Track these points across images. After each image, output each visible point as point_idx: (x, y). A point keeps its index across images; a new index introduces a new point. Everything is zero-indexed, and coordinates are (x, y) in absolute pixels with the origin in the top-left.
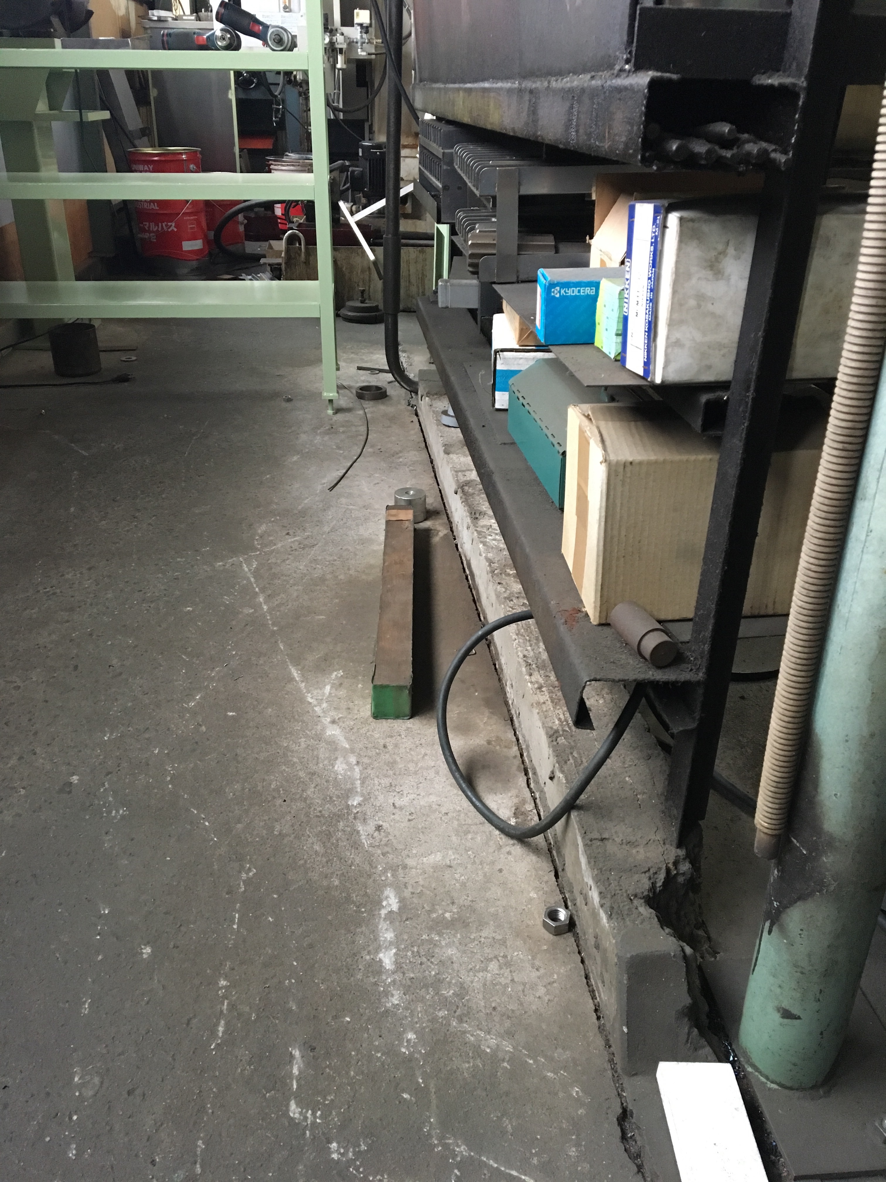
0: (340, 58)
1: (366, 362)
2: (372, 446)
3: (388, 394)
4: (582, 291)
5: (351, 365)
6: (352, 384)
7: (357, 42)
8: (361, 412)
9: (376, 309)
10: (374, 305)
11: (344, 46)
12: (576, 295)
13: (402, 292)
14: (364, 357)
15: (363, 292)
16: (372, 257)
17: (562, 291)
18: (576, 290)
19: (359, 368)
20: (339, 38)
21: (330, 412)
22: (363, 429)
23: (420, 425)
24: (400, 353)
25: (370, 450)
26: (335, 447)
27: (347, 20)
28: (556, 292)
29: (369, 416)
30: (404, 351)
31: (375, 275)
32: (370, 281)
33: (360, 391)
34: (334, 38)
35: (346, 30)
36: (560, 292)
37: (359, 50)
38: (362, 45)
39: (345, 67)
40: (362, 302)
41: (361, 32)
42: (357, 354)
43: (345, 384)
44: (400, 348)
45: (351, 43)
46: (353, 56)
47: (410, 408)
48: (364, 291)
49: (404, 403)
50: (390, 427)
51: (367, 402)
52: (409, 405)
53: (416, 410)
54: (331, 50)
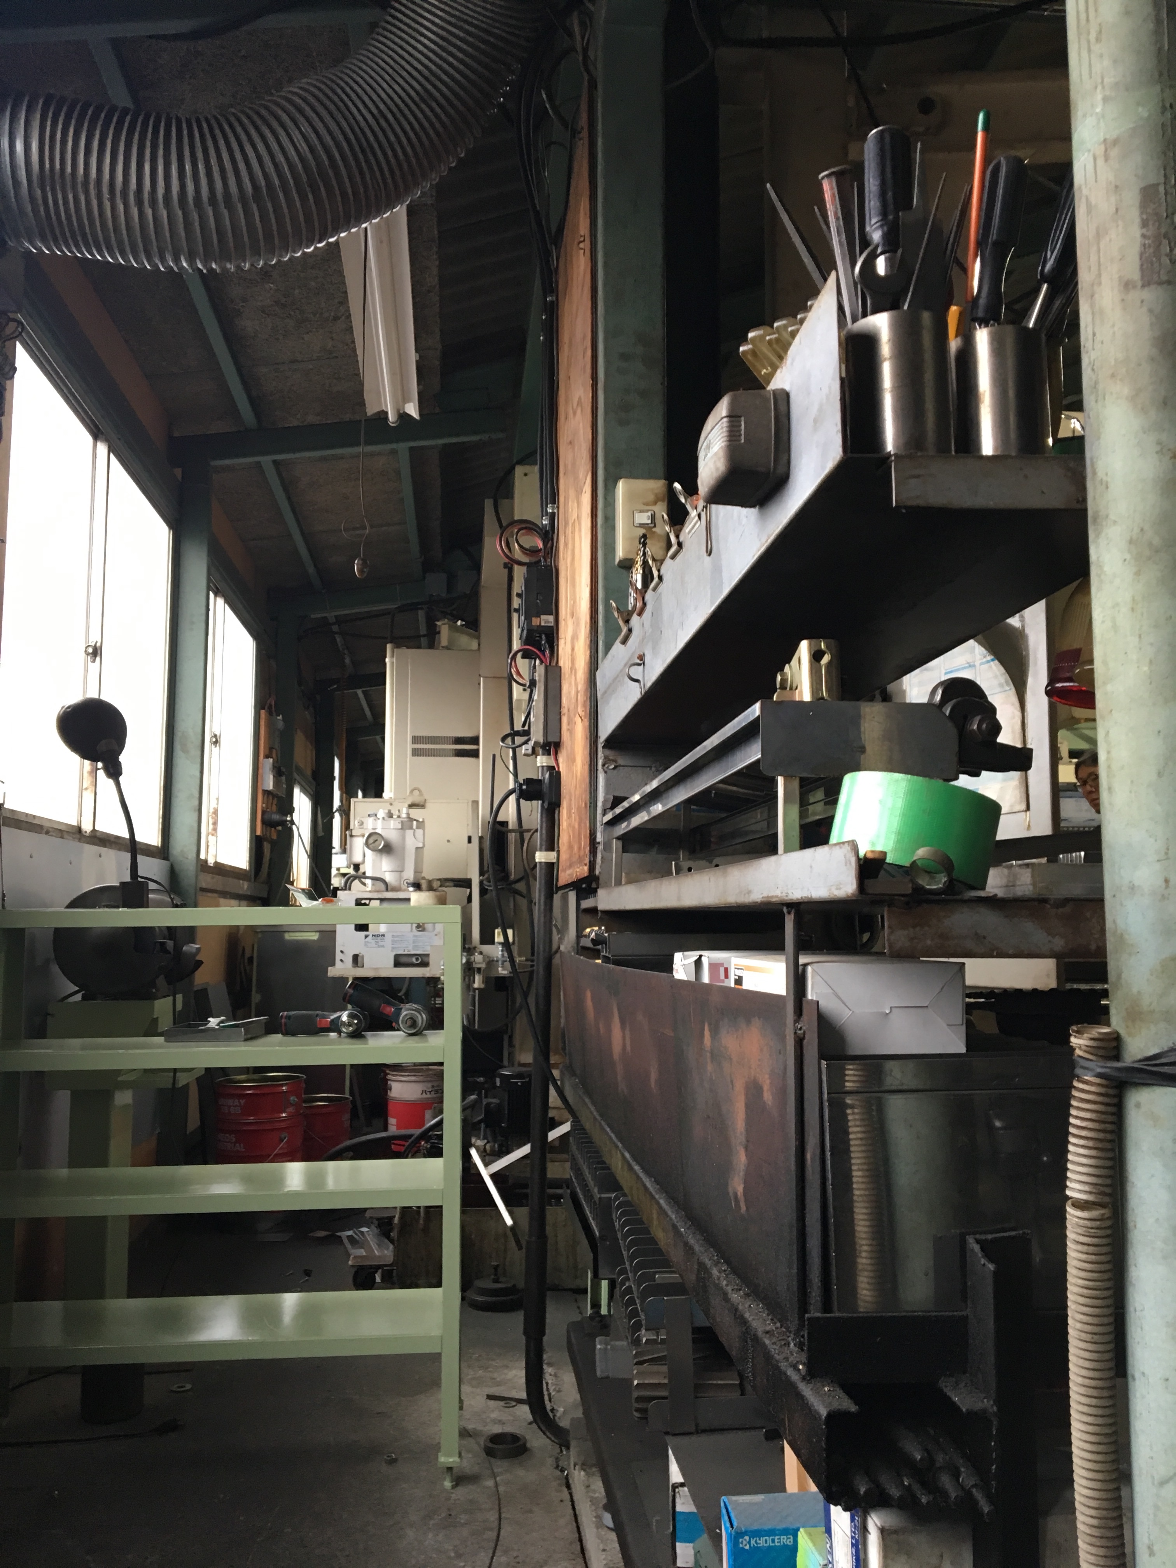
0: (477, 977)
1: (499, 1384)
2: (506, 1552)
3: (528, 1445)
4: (776, 1541)
5: (478, 1390)
6: (479, 1427)
7: (497, 961)
8: (490, 1483)
9: (513, 1290)
10: (509, 1285)
11: (483, 966)
12: (769, 1547)
13: (549, 1263)
14: (495, 1375)
15: (496, 1268)
16: (509, 1221)
17: (753, 1542)
18: (769, 1539)
19: (490, 1397)
20: (478, 958)
21: (448, 1484)
22: (493, 1517)
23: (574, 1508)
24: (545, 1367)
25: (503, 1559)
26: (453, 1554)
27: (487, 938)
28: (744, 1542)
29: (501, 1489)
30: (550, 1364)
31: (513, 1243)
32: (505, 1251)
33: (490, 1445)
34: (472, 958)
35: (486, 948)
36: (749, 1542)
37: (500, 969)
38: (503, 964)
39: (482, 986)
40: (496, 1281)
41: (502, 951)
42: (485, 1368)
43: (470, 1427)
44: (545, 1356)
45: (491, 963)
46: (494, 974)
47: (558, 1473)
48: (498, 1266)
49: (550, 1461)
50: (531, 1511)
51: (499, 1463)
52: (557, 1467)
53: (567, 1478)
54: (469, 970)
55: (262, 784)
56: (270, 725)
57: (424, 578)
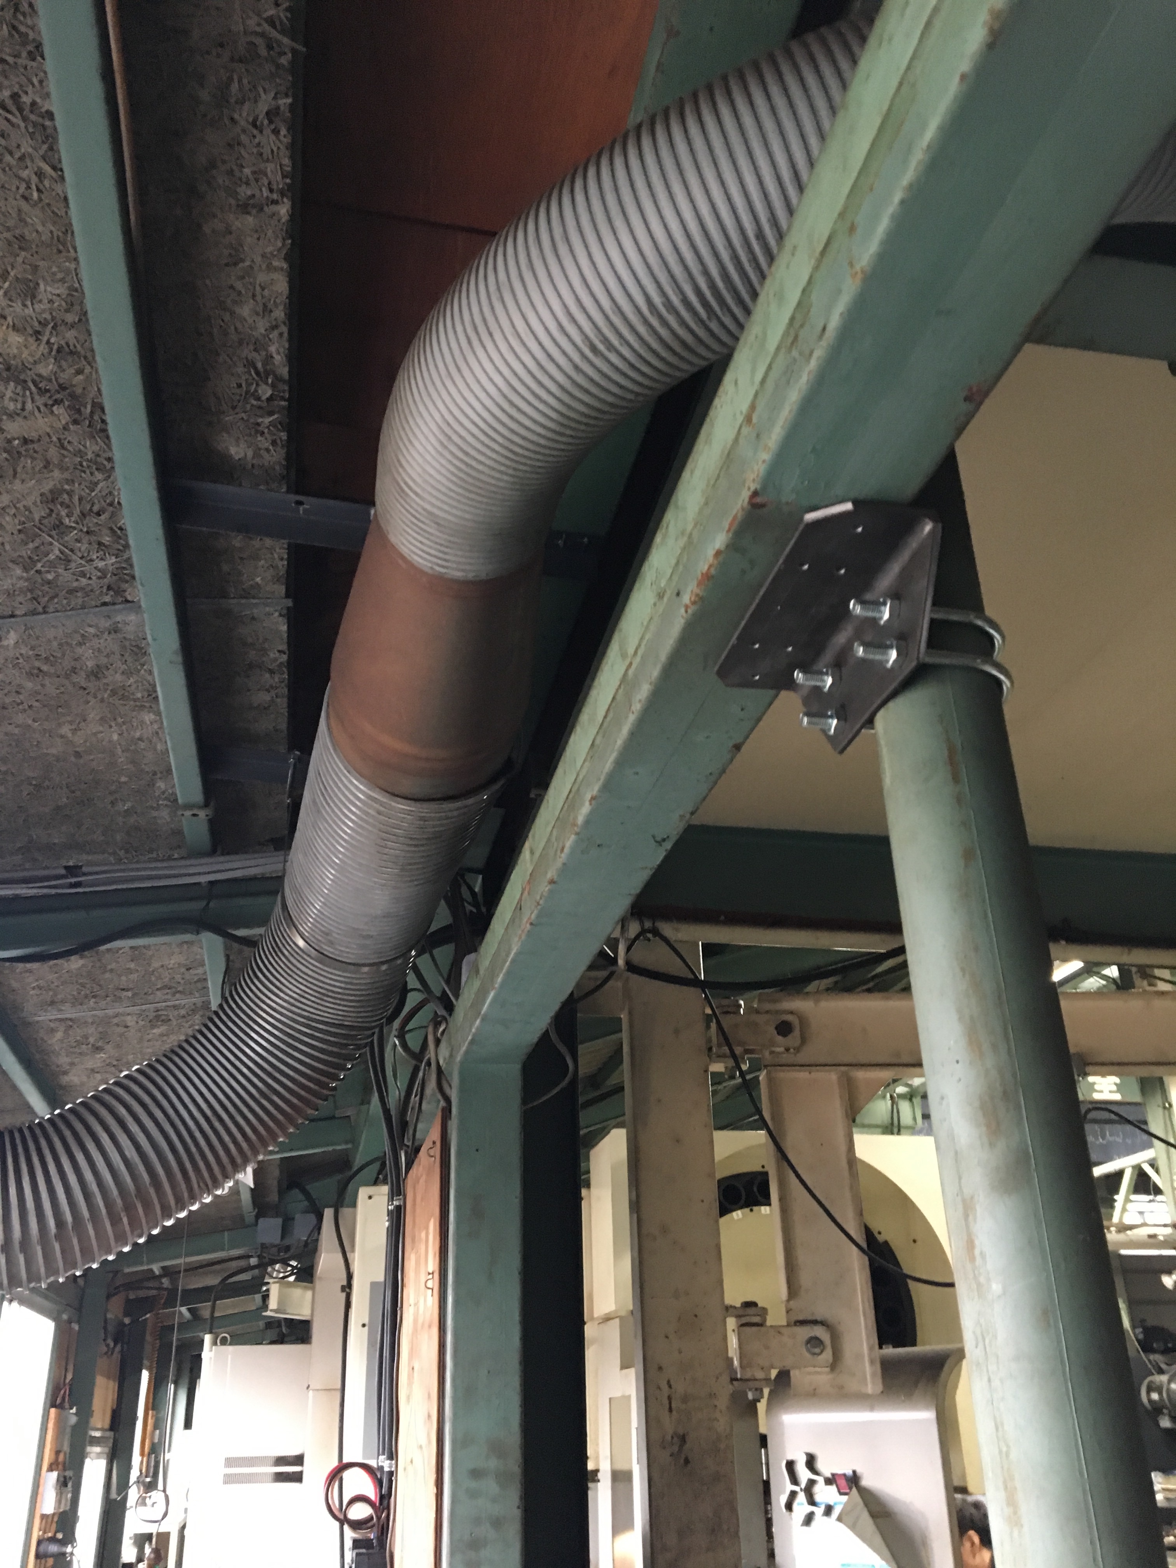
55: (41, 1507)
56: (60, 1423)
57: (256, 1224)
